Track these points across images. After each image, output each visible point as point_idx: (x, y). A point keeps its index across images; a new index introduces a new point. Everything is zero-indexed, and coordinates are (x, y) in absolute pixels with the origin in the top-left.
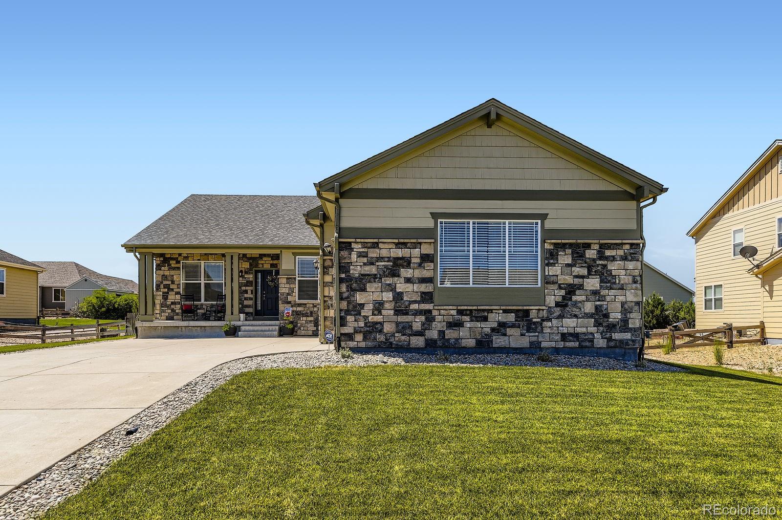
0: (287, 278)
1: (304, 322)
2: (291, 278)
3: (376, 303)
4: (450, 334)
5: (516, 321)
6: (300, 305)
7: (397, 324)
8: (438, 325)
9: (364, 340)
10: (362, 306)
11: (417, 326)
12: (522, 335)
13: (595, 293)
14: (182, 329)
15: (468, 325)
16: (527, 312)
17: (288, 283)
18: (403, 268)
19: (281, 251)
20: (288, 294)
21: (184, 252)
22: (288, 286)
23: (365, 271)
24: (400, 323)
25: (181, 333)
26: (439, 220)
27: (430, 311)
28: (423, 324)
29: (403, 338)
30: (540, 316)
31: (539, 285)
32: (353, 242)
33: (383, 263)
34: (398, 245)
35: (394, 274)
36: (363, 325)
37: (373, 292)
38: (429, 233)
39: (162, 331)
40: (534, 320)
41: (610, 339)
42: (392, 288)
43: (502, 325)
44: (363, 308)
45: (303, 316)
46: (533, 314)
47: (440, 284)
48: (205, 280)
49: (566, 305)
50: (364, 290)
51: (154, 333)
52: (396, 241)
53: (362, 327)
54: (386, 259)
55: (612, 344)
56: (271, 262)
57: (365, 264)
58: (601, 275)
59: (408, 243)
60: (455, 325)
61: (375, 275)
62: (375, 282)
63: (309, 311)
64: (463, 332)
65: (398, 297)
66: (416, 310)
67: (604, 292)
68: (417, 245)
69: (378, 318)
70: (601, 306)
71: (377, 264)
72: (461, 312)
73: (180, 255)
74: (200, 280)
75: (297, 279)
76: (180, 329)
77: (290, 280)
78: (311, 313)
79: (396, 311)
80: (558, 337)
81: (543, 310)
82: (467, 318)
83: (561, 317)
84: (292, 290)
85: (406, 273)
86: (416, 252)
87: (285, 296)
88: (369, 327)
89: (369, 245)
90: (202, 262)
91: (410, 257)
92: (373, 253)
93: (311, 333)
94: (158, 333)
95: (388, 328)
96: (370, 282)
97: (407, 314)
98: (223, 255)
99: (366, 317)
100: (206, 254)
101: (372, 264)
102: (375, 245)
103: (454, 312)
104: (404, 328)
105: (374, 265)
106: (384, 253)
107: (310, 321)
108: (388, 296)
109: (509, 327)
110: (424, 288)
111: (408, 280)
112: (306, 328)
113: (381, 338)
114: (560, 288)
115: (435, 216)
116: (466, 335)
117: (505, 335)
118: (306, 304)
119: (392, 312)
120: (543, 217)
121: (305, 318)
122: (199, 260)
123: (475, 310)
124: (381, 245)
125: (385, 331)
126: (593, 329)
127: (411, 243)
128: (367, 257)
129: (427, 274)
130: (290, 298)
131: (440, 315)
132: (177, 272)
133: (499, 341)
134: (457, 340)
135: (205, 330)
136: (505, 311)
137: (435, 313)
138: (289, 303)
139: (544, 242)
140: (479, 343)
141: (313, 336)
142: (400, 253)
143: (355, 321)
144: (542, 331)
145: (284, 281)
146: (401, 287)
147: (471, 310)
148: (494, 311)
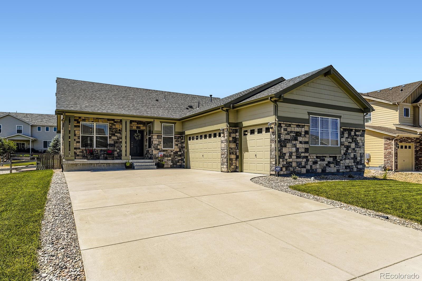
0: (157, 136)
1: (166, 160)
2: (159, 136)
3: (290, 153)
4: (314, 167)
5: (333, 161)
6: (164, 151)
7: (297, 162)
8: (310, 163)
9: (286, 171)
10: (285, 154)
11: (303, 164)
12: (335, 167)
13: (354, 149)
14: (94, 165)
15: (319, 163)
16: (336, 157)
17: (158, 138)
18: (299, 137)
19: (154, 120)
20: (158, 145)
21: (83, 116)
22: (158, 140)
23: (286, 137)
24: (298, 162)
25: (93, 168)
26: (310, 116)
27: (307, 157)
28: (305, 162)
29: (299, 169)
30: (340, 159)
31: (339, 146)
32: (282, 123)
33: (292, 134)
34: (298, 126)
35: (296, 140)
36: (285, 163)
37: (289, 148)
38: (307, 121)
39: (81, 166)
40: (338, 160)
41: (357, 168)
42: (295, 146)
43: (329, 162)
44: (285, 155)
45: (166, 157)
46: (338, 158)
47: (311, 144)
48: (96, 134)
49: (346, 154)
50: (285, 146)
51: (75, 168)
52: (297, 124)
53: (285, 164)
54: (294, 132)
55: (358, 170)
56: (137, 125)
57: (286, 134)
58: (355, 142)
59: (301, 125)
60: (315, 163)
61: (290, 139)
62: (290, 143)
63: (169, 154)
64: (318, 166)
65: (297, 150)
66: (303, 156)
67: (356, 149)
68: (303, 126)
69: (291, 160)
70: (355, 154)
71: (290, 134)
72: (317, 157)
73: (80, 118)
74: (93, 134)
75: (163, 136)
76: (93, 165)
77: (159, 137)
78: (170, 155)
79: (296, 156)
80: (344, 168)
81: (340, 156)
82: (319, 160)
83: (345, 159)
84: (160, 142)
85: (300, 139)
86: (303, 130)
87: (156, 145)
88: (288, 164)
89: (288, 125)
90: (95, 123)
91: (301, 132)
92: (289, 129)
93: (169, 166)
94: (78, 168)
95: (294, 164)
96: (288, 143)
97: (300, 158)
98: (121, 121)
99: (286, 159)
100: (97, 118)
101: (289, 134)
102: (290, 126)
103: (315, 157)
104: (299, 164)
105: (289, 135)
106: (293, 129)
107: (170, 160)
108: (294, 149)
109: (331, 164)
110: (306, 146)
111: (301, 142)
112: (167, 164)
113: (291, 169)
114: (345, 147)
115: (309, 113)
116: (318, 168)
117: (330, 167)
118: (167, 150)
119: (295, 157)
120: (340, 117)
121: (166, 158)
122: (92, 122)
123: (321, 156)
124: (292, 125)
125: (293, 166)
126: (353, 164)
127: (302, 125)
128: (287, 131)
129: (307, 140)
130: (159, 147)
131: (310, 158)
132: (78, 128)
133: (328, 170)
134: (316, 169)
135: (110, 165)
136: (330, 157)
137: (309, 157)
138: (159, 149)
139: (340, 127)
140: (323, 170)
141: (171, 168)
142: (298, 130)
143: (283, 161)
144: (340, 166)
145: (156, 137)
146: (299, 145)
147: (320, 156)
148: (327, 157)
